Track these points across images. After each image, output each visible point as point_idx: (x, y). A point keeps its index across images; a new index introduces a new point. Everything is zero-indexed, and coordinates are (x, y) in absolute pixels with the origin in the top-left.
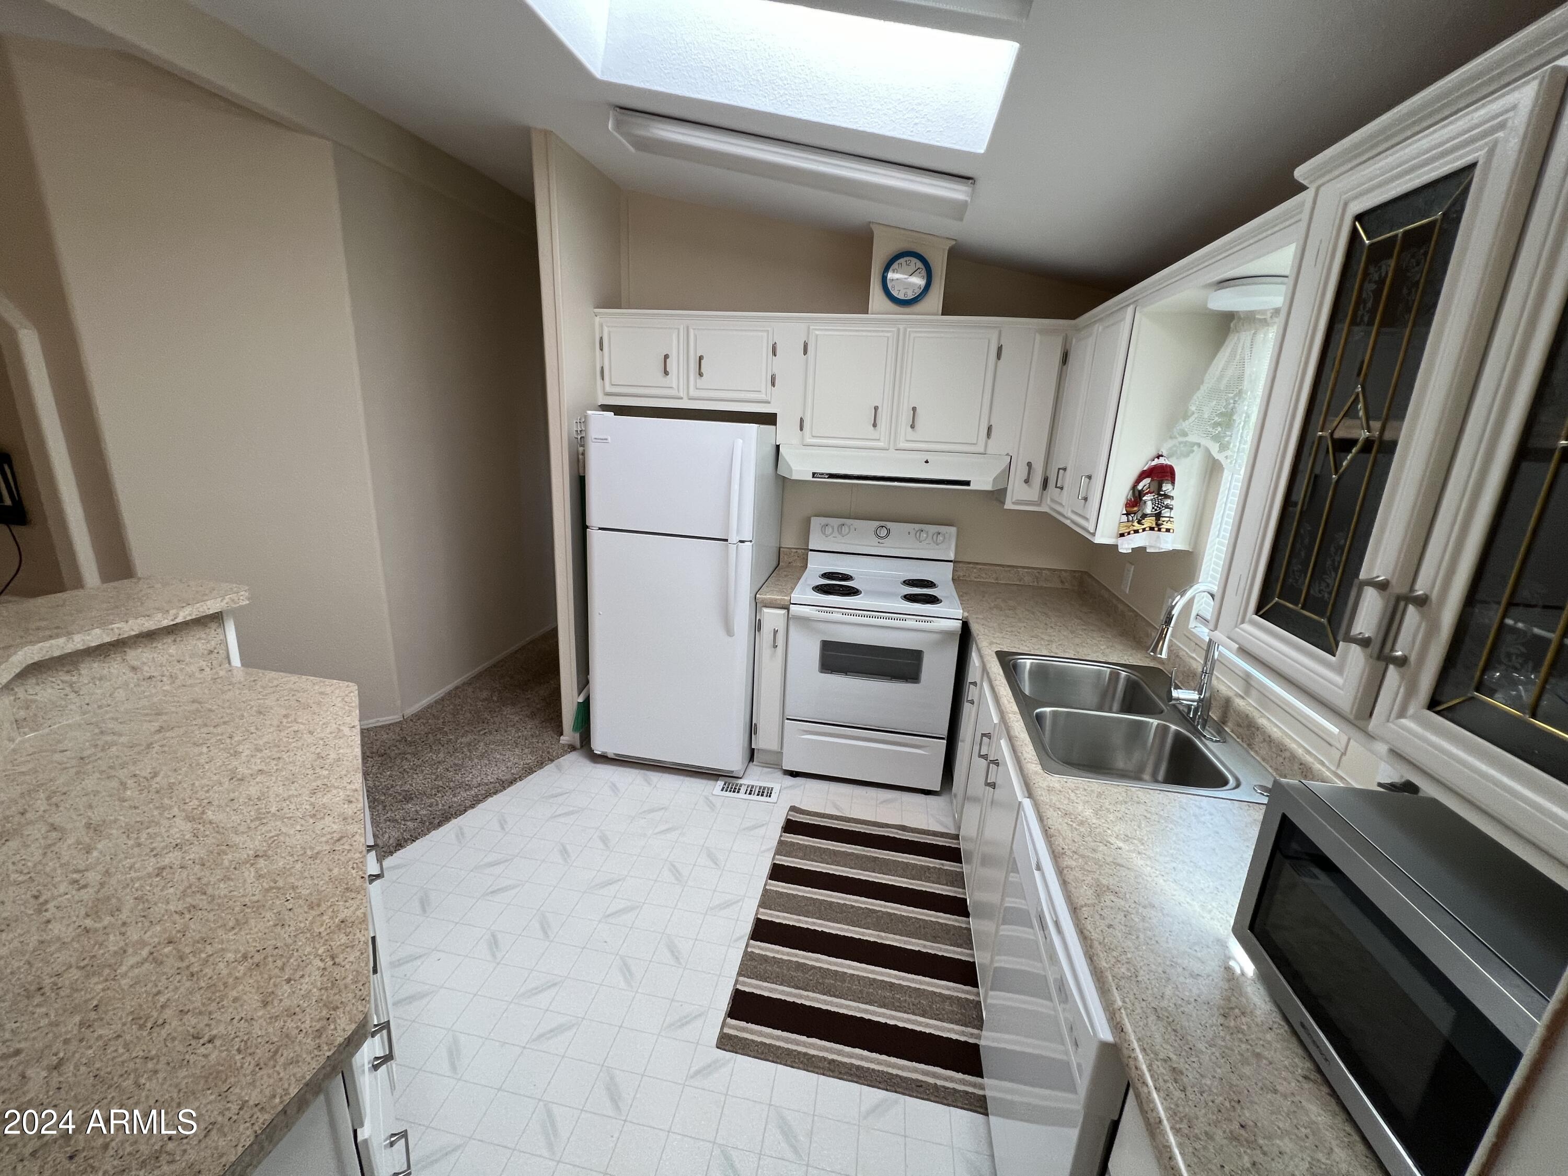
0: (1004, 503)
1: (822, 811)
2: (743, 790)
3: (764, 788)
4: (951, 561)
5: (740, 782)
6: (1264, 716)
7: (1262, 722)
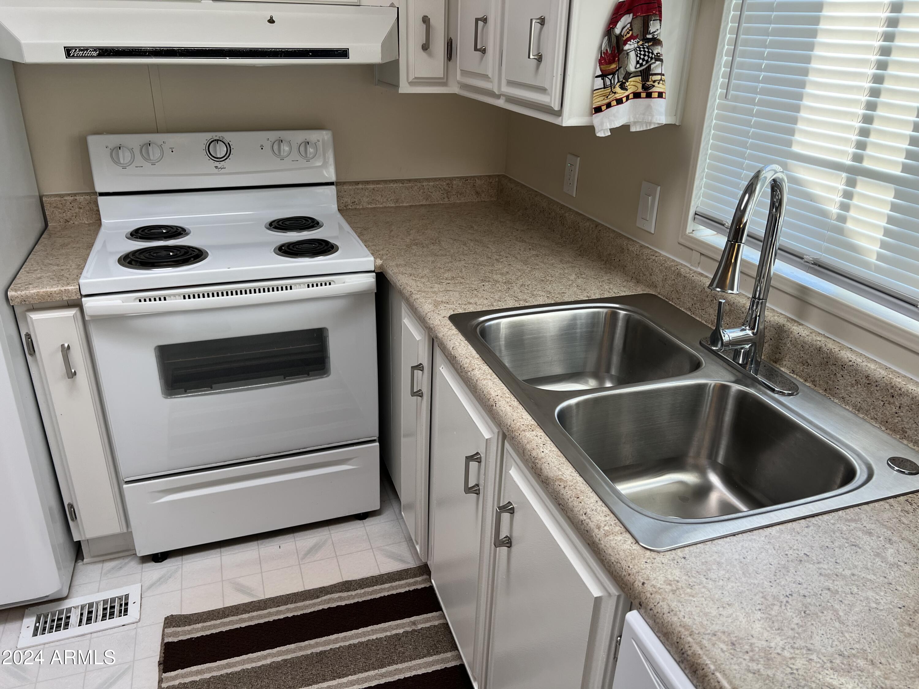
0: (397, 86)
1: (220, 606)
2: (74, 618)
3: (113, 600)
4: (331, 184)
5: (66, 605)
6: (842, 347)
7: (846, 355)
